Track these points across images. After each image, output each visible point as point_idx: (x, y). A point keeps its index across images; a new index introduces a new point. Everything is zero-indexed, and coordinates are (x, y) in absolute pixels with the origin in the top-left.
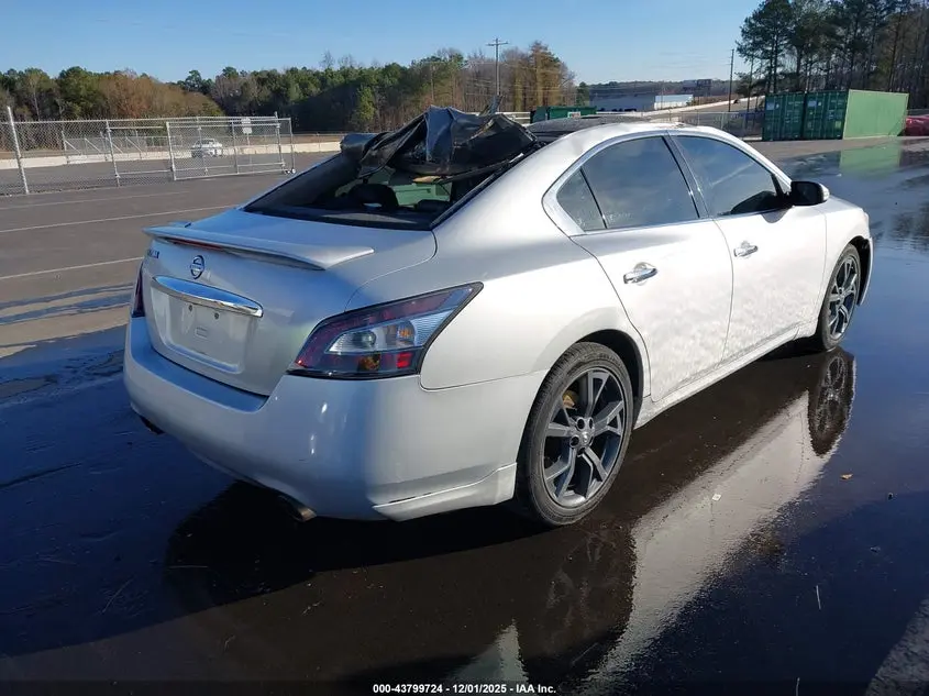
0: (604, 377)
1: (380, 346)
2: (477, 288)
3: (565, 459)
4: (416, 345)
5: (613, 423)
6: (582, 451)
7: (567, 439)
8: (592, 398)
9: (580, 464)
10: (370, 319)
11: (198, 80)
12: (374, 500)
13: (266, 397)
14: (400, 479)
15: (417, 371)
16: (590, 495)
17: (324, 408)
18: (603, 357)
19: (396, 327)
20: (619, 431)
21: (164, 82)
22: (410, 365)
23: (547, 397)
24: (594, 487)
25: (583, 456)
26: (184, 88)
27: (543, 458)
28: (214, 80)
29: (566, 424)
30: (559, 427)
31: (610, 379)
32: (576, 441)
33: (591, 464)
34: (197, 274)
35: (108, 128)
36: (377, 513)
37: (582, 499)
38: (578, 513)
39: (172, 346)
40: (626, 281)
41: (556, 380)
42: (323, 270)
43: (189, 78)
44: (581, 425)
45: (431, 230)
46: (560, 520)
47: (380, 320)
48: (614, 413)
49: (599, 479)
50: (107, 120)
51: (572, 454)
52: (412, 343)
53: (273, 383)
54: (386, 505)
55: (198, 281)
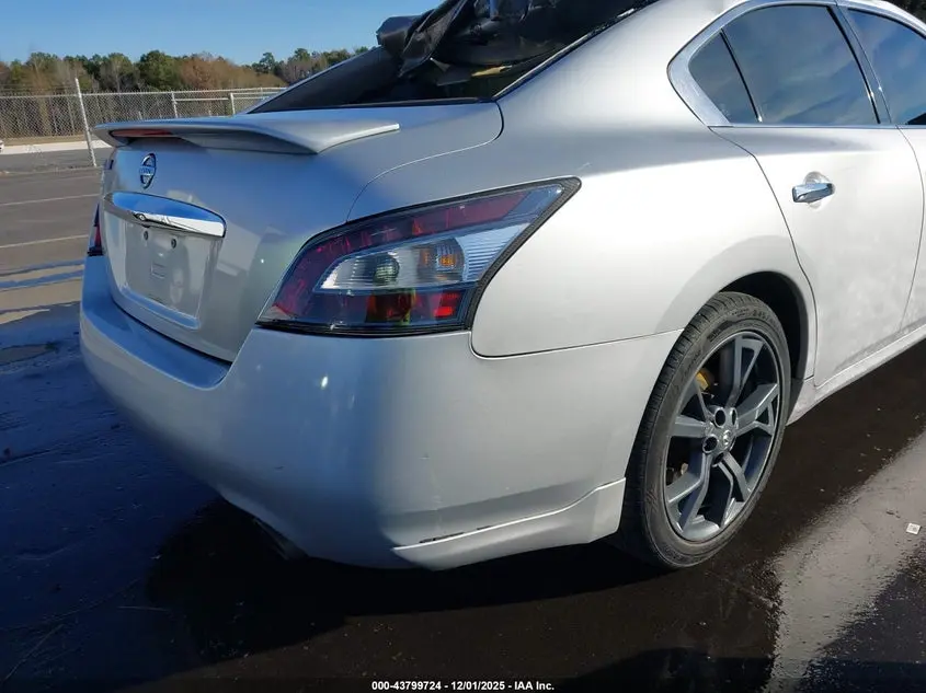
0: (756, 346)
1: (406, 280)
2: (571, 188)
3: (695, 471)
4: (465, 280)
5: (763, 418)
6: (719, 458)
7: (700, 439)
8: (739, 378)
9: (717, 477)
10: (388, 232)
11: (271, 62)
12: (394, 537)
13: (228, 364)
14: (437, 503)
15: (467, 324)
16: (727, 522)
17: (325, 382)
18: (757, 317)
19: (432, 250)
20: (770, 428)
21: (240, 65)
22: (455, 313)
23: (675, 375)
24: (733, 511)
25: (721, 465)
26: (257, 71)
27: (666, 469)
28: (286, 61)
29: (701, 417)
30: (692, 422)
31: (764, 351)
32: (712, 443)
33: (730, 478)
34: (146, 180)
35: (173, 100)
36: (400, 559)
37: (714, 528)
38: (708, 550)
39: (128, 293)
40: (796, 200)
41: (689, 349)
42: (316, 154)
43: (263, 61)
44: (720, 419)
45: (495, 101)
46: (683, 560)
47: (407, 236)
48: (764, 402)
49: (739, 498)
50: (173, 92)
51: (706, 462)
52: (460, 277)
53: (237, 342)
54: (415, 546)
55: (147, 191)
